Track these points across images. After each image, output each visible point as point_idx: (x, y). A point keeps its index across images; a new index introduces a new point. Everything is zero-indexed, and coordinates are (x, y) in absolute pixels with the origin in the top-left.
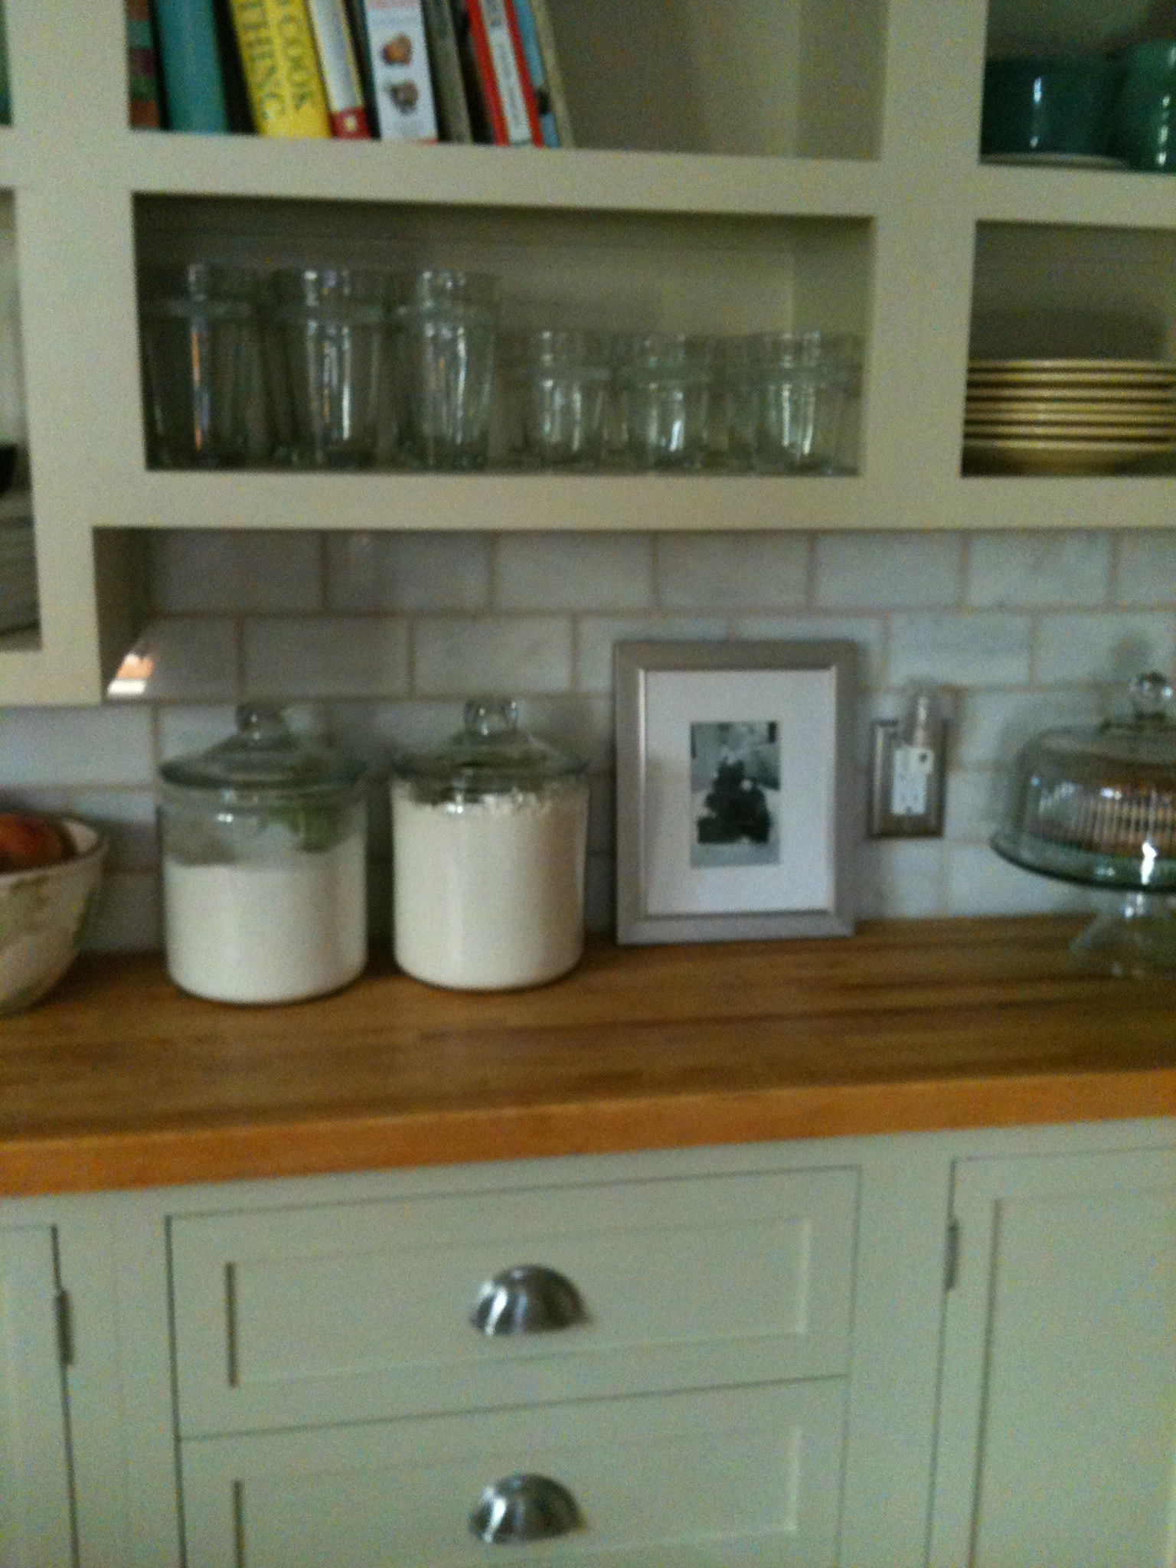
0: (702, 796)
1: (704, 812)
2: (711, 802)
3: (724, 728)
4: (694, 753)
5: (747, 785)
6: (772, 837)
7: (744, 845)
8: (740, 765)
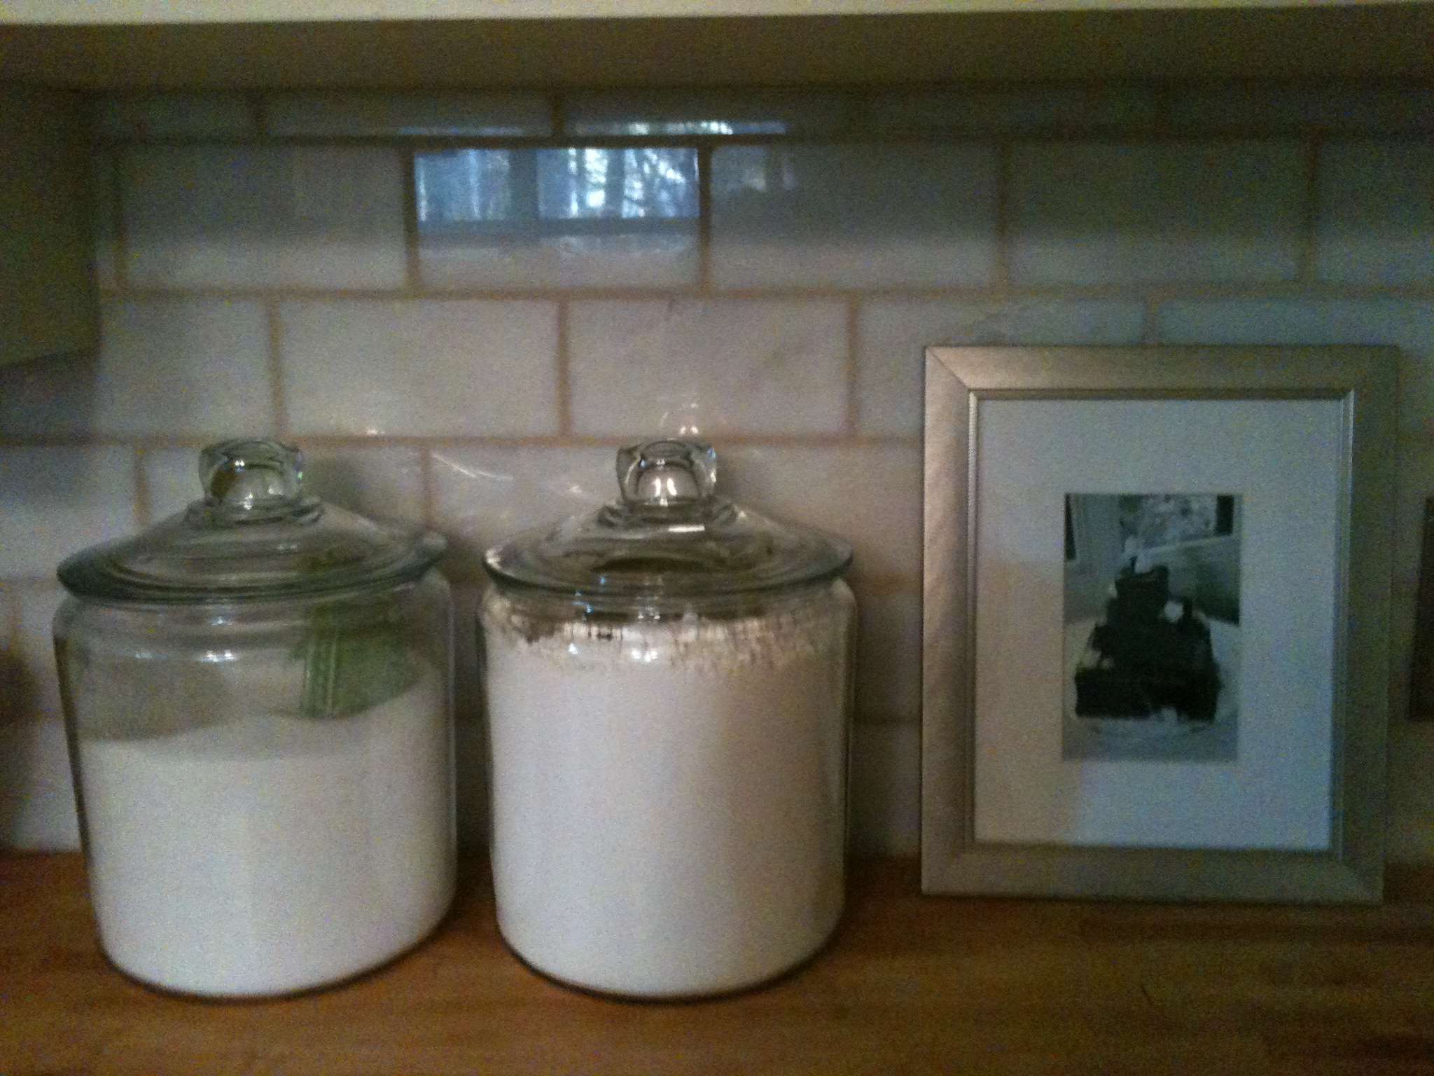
0: (1086, 628)
1: (1090, 658)
2: (1101, 639)
3: (1130, 502)
4: (1070, 552)
5: (1173, 611)
6: (1222, 711)
7: (1168, 722)
8: (1162, 572)
